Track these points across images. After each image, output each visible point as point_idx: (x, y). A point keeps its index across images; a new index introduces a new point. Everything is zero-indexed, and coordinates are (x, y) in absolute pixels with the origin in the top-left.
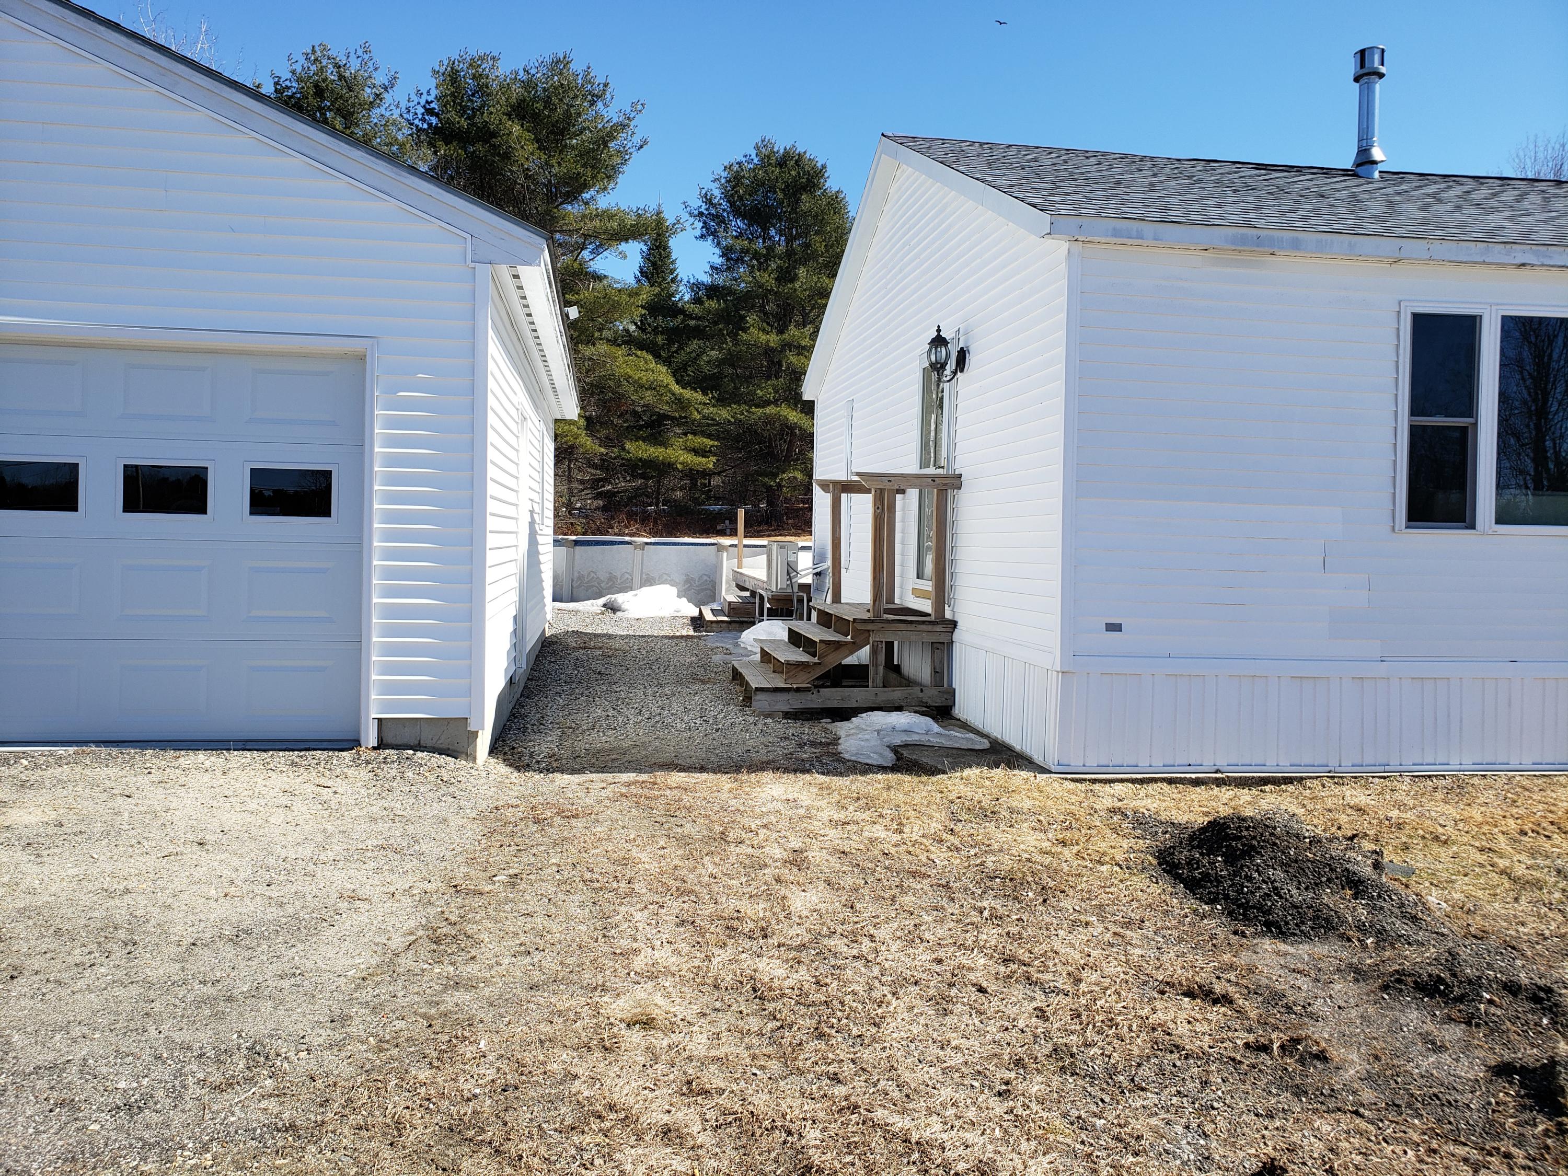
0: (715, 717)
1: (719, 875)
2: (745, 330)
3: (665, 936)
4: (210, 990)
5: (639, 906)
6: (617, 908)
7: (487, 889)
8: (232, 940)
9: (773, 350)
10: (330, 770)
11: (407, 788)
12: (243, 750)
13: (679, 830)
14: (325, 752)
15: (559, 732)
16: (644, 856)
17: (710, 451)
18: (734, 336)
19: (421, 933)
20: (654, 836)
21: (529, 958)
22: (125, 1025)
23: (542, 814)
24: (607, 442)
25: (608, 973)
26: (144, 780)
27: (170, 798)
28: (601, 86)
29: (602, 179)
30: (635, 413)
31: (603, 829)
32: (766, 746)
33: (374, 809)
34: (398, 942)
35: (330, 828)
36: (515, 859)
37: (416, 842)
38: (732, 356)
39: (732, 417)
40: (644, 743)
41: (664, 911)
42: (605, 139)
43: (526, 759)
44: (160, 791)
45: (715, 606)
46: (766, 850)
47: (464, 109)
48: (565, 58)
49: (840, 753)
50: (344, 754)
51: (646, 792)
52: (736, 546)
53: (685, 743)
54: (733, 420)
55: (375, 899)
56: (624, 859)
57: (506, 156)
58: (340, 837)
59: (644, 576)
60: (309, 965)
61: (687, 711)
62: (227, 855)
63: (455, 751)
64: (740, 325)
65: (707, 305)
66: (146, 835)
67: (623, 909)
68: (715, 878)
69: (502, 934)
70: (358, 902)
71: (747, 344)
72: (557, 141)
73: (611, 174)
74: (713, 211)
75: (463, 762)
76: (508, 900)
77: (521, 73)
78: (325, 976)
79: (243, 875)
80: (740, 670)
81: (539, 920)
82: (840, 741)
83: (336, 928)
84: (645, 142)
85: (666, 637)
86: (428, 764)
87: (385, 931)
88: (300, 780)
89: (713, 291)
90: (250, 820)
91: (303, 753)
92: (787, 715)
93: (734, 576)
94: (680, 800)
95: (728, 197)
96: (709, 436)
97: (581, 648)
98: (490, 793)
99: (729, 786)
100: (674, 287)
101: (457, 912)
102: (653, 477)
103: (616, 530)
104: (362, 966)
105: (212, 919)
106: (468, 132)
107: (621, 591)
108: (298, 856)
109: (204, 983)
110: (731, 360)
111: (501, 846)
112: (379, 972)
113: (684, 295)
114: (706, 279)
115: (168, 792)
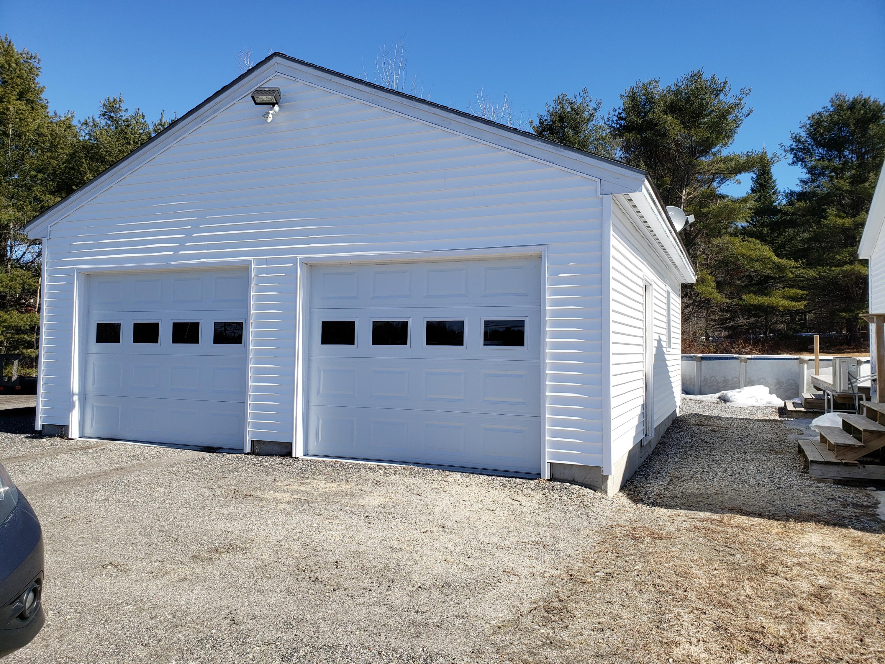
0: (780, 479)
1: (754, 596)
2: (826, 218)
3: (701, 636)
4: (418, 617)
5: (688, 610)
6: (672, 608)
7: (589, 581)
8: (439, 588)
9: (849, 229)
10: (522, 490)
11: (562, 507)
12: (480, 474)
13: (731, 558)
14: (521, 480)
15: (668, 479)
16: (700, 573)
17: (801, 298)
18: (818, 222)
19: (541, 603)
20: (711, 560)
21: (602, 634)
22: (372, 629)
23: (639, 534)
24: (731, 296)
25: (653, 656)
26: (429, 487)
27: (438, 498)
28: (722, 84)
29: (724, 139)
30: (750, 277)
31: (677, 549)
32: (815, 503)
33: (540, 518)
34: (526, 607)
35: (512, 526)
36: (613, 562)
37: (558, 542)
38: (817, 234)
39: (817, 274)
40: (723, 493)
41: (705, 616)
42: (724, 115)
43: (642, 495)
44: (435, 494)
45: (797, 401)
46: (797, 583)
47: (639, 113)
48: (698, 72)
49: (878, 515)
50: (532, 482)
51: (713, 527)
52: (813, 360)
53: (752, 495)
54: (818, 277)
55: (522, 576)
56: (686, 573)
57: (664, 135)
58: (515, 533)
59: (747, 380)
60: (473, 612)
61: (759, 472)
62: (454, 535)
63: (594, 486)
64: (822, 214)
65: (797, 205)
66: (420, 518)
67: (675, 610)
68: (751, 598)
69: (589, 613)
70: (512, 576)
71: (827, 226)
72: (695, 121)
73: (729, 135)
74: (801, 146)
75: (599, 494)
76: (600, 590)
77: (673, 87)
78: (479, 621)
79: (458, 549)
80: (802, 447)
81: (616, 609)
82: (879, 506)
83: (495, 591)
84: (751, 111)
85: (758, 420)
86: (577, 493)
87: (521, 598)
88: (504, 495)
89: (801, 196)
90: (471, 516)
91: (510, 479)
92: (838, 482)
93: (812, 381)
94: (737, 536)
95: (811, 135)
96: (802, 288)
97: (698, 425)
98: (610, 516)
99: (777, 530)
100: (774, 197)
101: (567, 593)
102: (761, 316)
103: (737, 350)
104: (501, 619)
105: (434, 574)
106: (642, 125)
107: (732, 388)
108: (490, 542)
109: (417, 612)
110: (816, 238)
111: (607, 552)
112: (509, 625)
113: (781, 201)
114: (798, 189)
115: (438, 495)
